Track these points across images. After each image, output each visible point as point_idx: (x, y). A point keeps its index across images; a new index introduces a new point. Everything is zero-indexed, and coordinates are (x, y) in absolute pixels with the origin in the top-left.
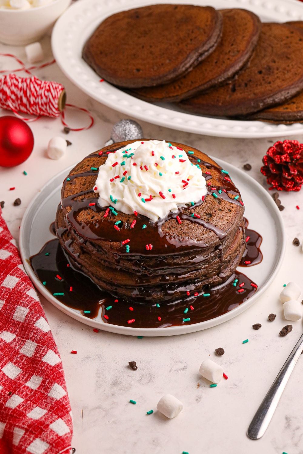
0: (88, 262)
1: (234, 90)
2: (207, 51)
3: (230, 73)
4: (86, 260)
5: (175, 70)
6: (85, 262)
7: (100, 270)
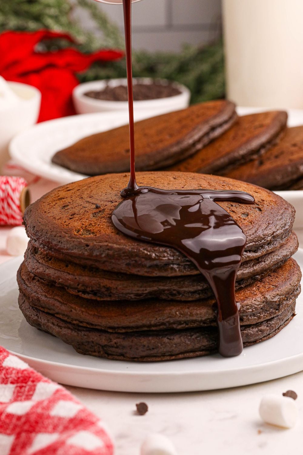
0: (59, 299)
1: (261, 163)
2: (221, 125)
3: (255, 144)
4: (56, 298)
5: (178, 143)
6: (56, 300)
7: (77, 308)
